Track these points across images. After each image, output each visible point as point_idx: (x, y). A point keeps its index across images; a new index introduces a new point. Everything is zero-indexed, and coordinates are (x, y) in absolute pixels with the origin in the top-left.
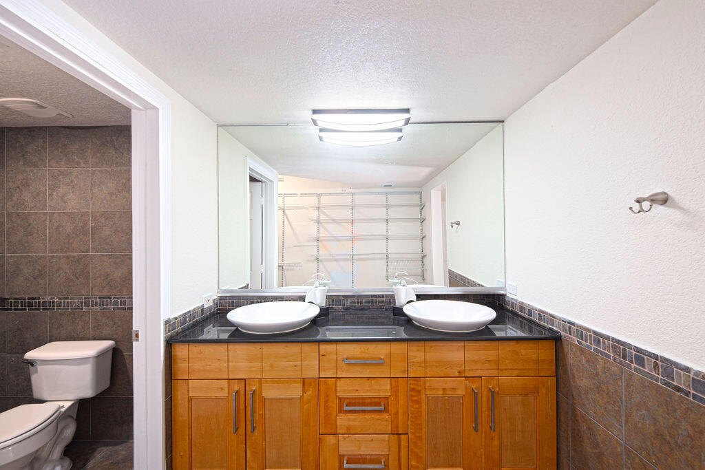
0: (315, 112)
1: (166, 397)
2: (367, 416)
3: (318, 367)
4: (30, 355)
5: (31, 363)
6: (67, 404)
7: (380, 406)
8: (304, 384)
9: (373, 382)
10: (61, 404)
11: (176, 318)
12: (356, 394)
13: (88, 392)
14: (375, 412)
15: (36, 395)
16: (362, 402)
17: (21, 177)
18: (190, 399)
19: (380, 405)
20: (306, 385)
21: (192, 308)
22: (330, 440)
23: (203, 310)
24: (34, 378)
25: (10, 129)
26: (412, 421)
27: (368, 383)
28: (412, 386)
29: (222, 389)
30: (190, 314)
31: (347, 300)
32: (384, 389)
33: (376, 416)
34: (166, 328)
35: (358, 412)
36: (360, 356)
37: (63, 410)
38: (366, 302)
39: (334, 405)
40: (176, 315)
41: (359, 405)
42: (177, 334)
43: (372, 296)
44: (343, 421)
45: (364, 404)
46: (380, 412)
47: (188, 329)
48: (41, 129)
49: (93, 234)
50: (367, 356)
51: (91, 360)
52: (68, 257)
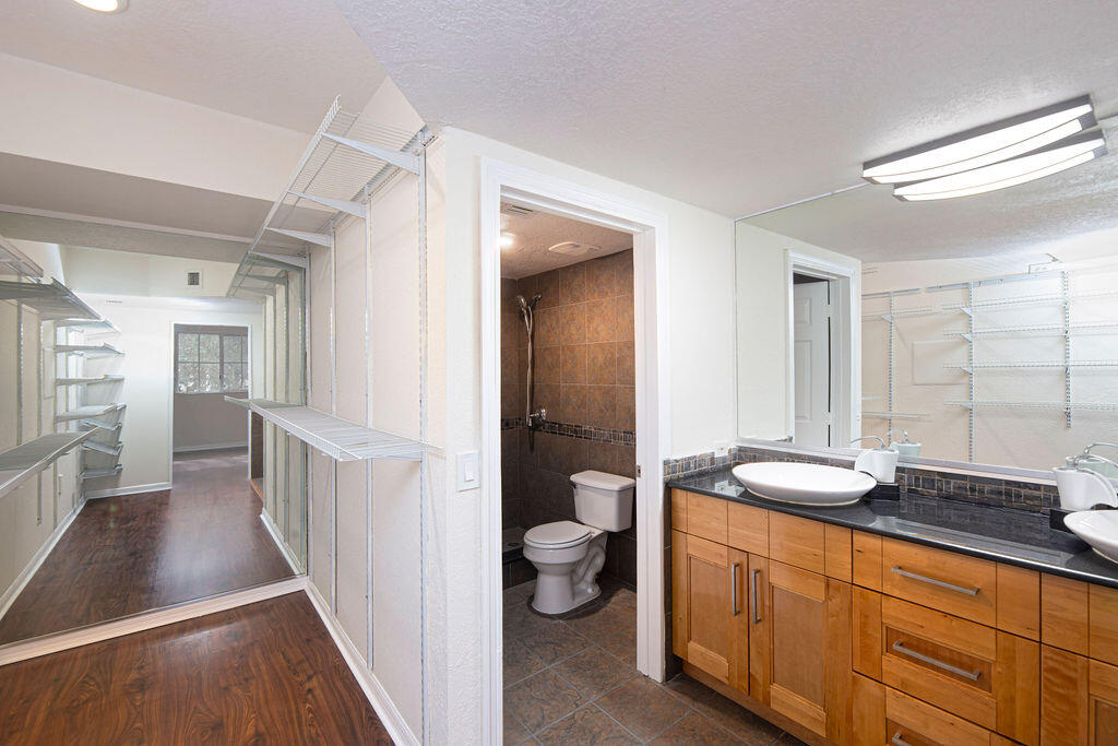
0: (868, 165)
1: (665, 546)
2: (942, 678)
3: (850, 567)
4: (574, 478)
5: (574, 485)
6: (597, 532)
7: (972, 672)
8: (828, 585)
9: (954, 623)
10: (593, 530)
11: (677, 461)
12: (919, 633)
13: (614, 528)
14: (961, 678)
15: (578, 517)
16: (934, 651)
17: (569, 312)
18: (689, 558)
19: (971, 669)
20: (830, 589)
21: (698, 454)
22: (870, 687)
23: (712, 459)
24: (576, 499)
25: (563, 269)
26: (1046, 730)
27: (943, 621)
28: (1051, 663)
29: (721, 556)
30: (698, 461)
31: (948, 483)
32: (982, 646)
33: (963, 686)
34: (665, 469)
35: (925, 664)
36: (927, 570)
37: (594, 535)
38: (992, 492)
39: (878, 635)
40: (678, 458)
41: (926, 653)
42: (679, 479)
43: (1008, 483)
44: (894, 666)
45: (936, 656)
46: (969, 681)
47: (692, 476)
48: (581, 264)
49: (619, 364)
50: (943, 574)
51: (615, 494)
52: (600, 388)
